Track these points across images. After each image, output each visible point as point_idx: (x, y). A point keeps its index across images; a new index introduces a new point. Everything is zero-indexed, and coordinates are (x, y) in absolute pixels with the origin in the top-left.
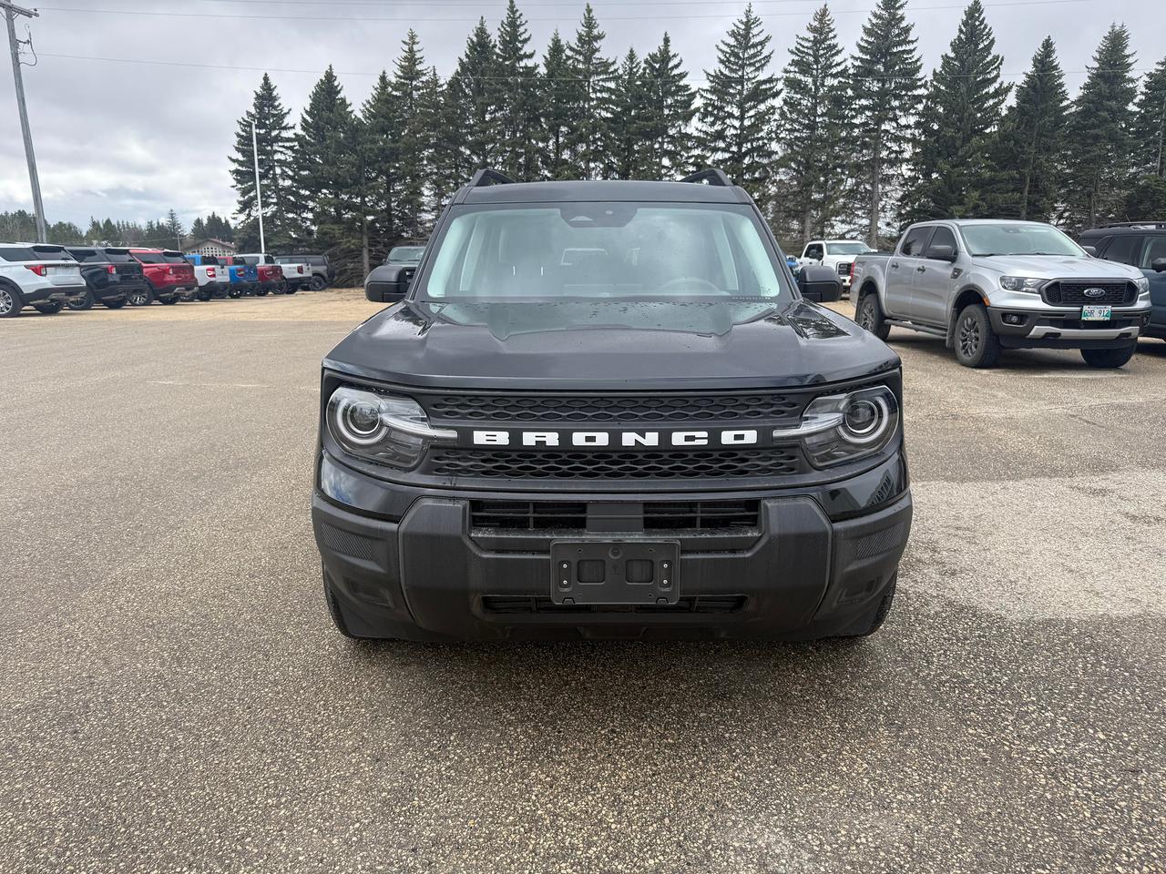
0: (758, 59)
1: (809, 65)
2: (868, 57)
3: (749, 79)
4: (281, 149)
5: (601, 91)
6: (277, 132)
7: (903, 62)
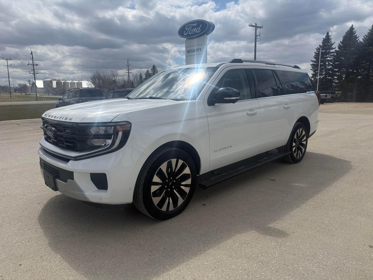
4: (329, 56)
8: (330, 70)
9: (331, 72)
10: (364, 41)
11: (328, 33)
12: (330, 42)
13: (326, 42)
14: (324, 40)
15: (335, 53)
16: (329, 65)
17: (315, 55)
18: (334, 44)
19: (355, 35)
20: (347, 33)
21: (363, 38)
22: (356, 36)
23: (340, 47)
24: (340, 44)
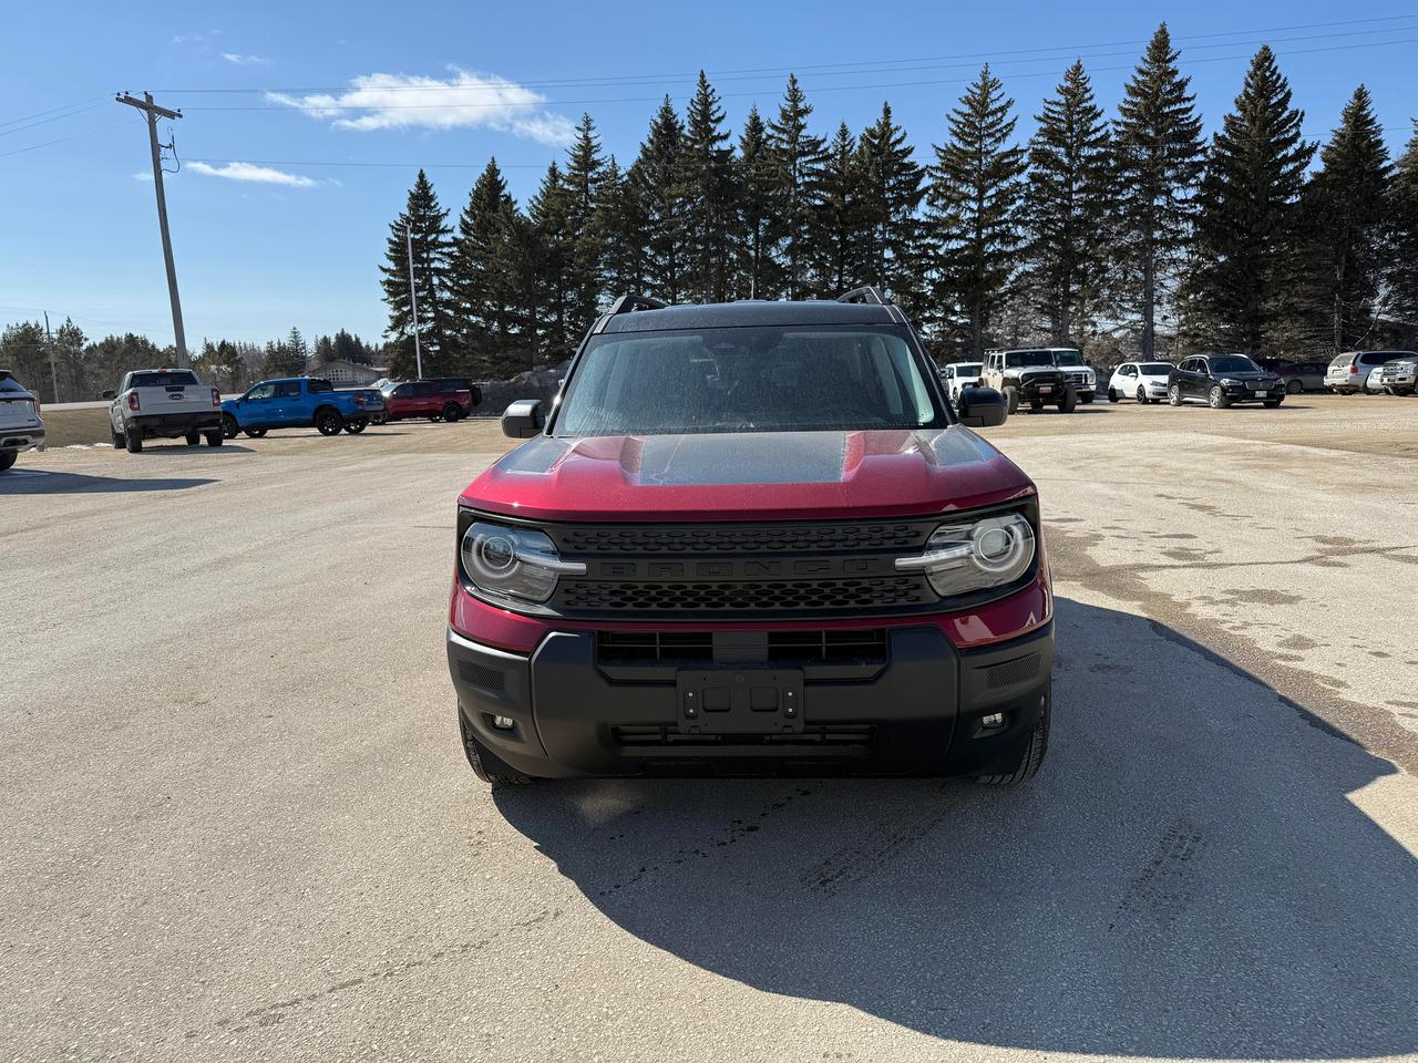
0: (998, 127)
1: (1061, 132)
2: (1134, 120)
3: (988, 152)
4: (438, 256)
5: (809, 175)
6: (434, 236)
7: (1177, 124)
8: (448, 304)
9: (451, 313)
10: (534, 216)
11: (422, 176)
12: (435, 206)
13: (421, 207)
14: (413, 197)
15: (455, 249)
16: (443, 286)
17: (391, 250)
18: (446, 214)
19: (505, 192)
20: (479, 181)
21: (530, 205)
22: (509, 198)
23: (466, 228)
24: (465, 217)
